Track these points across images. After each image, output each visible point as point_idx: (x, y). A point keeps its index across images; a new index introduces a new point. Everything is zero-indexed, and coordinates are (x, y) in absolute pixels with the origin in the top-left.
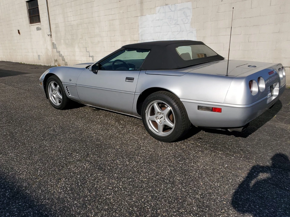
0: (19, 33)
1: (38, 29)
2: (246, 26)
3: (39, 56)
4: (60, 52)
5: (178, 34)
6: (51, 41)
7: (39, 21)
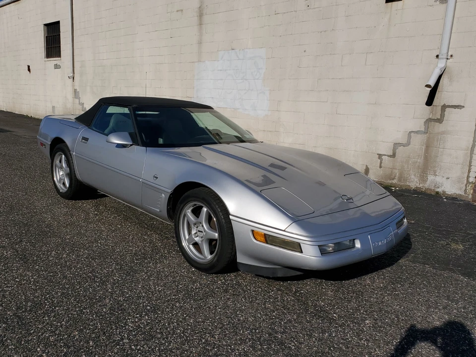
0: (29, 70)
1: (57, 67)
2: (334, 91)
3: (53, 107)
4: (83, 104)
5: (245, 93)
6: (73, 86)
7: (58, 54)
